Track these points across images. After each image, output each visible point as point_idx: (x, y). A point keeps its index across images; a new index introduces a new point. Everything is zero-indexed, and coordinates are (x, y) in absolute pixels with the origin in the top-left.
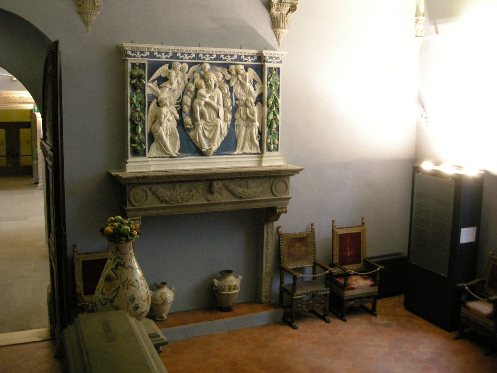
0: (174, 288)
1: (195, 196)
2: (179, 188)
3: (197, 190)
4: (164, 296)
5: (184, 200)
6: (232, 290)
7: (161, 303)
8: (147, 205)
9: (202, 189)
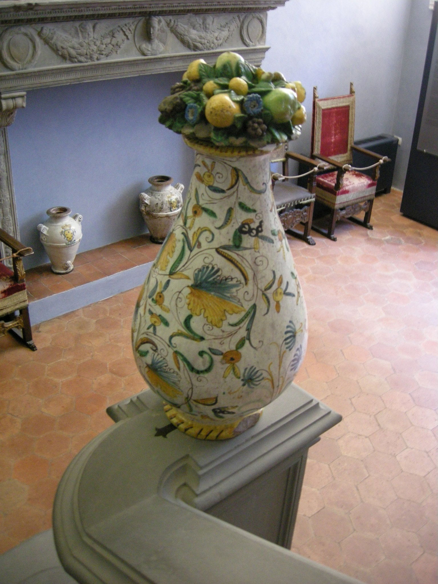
0: (80, 216)
1: (121, 46)
2: (92, 30)
3: (125, 35)
4: (69, 232)
5: (102, 54)
6: (174, 208)
7: (65, 244)
8: (35, 66)
9: (133, 32)
